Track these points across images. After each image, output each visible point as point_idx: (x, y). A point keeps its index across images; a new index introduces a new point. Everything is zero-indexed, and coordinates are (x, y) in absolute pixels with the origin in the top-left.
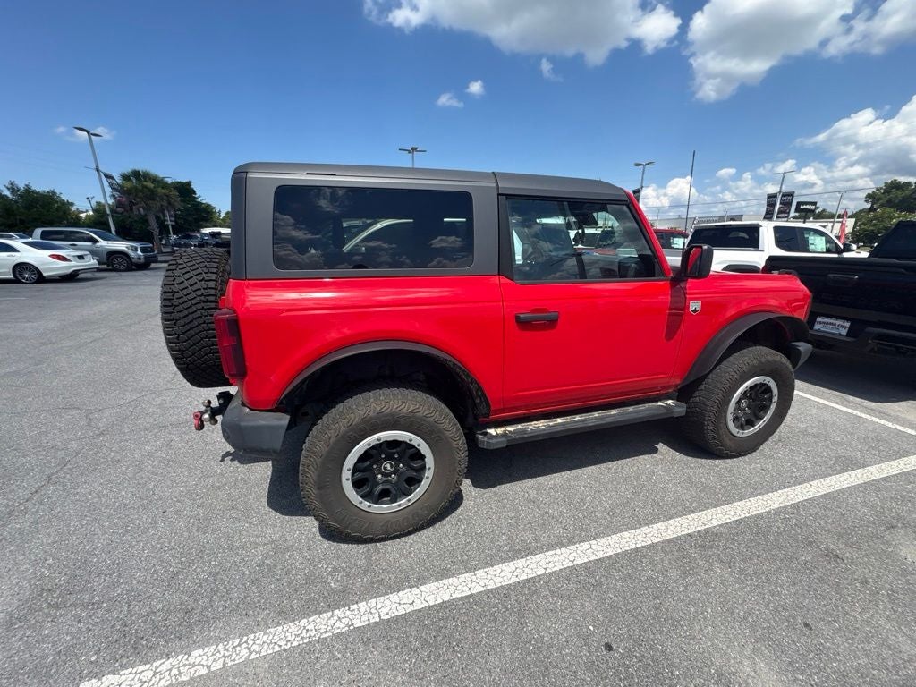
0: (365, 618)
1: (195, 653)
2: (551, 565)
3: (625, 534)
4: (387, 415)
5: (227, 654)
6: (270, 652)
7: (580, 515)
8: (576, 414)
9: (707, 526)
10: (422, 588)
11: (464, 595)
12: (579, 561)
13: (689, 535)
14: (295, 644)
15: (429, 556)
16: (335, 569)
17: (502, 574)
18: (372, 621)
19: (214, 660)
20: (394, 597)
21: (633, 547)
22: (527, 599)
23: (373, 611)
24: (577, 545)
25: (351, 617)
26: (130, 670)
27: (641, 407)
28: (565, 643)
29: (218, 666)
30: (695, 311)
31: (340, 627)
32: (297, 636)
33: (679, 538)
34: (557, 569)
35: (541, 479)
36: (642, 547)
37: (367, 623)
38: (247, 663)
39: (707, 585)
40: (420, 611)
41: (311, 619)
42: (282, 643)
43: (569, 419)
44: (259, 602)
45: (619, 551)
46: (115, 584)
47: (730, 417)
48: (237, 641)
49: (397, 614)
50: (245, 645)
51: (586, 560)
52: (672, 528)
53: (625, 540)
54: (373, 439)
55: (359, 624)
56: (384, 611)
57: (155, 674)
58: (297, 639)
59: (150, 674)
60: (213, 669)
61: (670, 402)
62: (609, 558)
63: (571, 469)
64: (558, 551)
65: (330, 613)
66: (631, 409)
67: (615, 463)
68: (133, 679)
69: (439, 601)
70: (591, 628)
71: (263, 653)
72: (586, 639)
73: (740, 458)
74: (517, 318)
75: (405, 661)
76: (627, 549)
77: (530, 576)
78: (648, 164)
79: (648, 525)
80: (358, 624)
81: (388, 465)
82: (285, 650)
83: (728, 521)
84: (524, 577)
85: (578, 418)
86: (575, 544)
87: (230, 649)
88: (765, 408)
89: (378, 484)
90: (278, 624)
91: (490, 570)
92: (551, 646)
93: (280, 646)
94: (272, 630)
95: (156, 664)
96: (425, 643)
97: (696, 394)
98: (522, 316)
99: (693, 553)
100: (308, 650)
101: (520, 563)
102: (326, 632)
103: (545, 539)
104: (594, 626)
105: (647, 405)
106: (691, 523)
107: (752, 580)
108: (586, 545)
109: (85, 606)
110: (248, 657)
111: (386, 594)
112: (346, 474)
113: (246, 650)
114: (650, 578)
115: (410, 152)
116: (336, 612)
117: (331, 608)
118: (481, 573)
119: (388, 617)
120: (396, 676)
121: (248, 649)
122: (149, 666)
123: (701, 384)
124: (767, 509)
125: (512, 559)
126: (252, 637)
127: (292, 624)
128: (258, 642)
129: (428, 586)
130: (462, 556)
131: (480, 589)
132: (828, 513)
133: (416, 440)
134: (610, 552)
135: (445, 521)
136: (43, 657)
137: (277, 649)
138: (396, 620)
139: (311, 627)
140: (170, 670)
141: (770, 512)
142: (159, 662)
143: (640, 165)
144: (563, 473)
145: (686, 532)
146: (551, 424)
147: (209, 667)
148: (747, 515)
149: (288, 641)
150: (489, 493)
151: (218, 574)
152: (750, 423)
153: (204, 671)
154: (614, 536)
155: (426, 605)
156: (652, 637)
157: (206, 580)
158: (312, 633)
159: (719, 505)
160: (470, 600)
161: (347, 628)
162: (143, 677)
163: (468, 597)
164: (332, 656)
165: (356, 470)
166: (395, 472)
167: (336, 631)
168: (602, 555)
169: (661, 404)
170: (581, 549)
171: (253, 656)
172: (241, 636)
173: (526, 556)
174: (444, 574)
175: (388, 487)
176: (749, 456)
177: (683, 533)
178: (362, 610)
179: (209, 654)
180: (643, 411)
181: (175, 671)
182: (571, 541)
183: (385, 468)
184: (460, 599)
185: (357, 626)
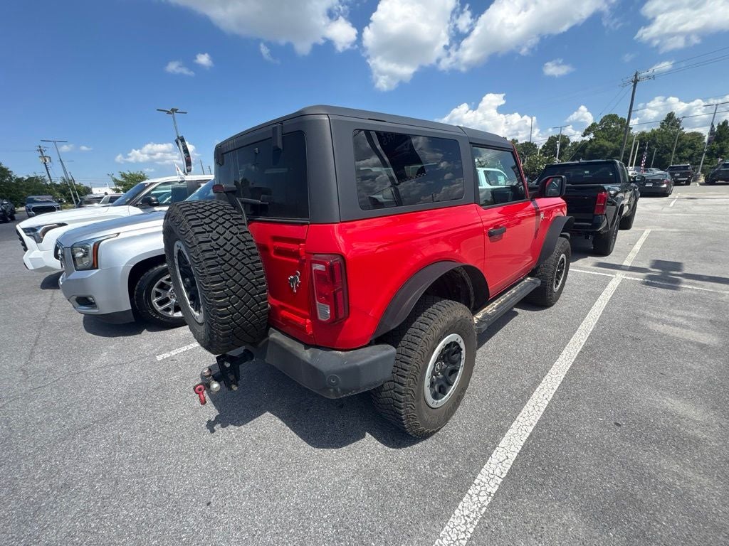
0: (492, 484)
2: (546, 396)
3: (557, 363)
9: (582, 345)
10: (500, 446)
11: (527, 436)
12: (556, 387)
13: (581, 352)
14: (471, 530)
16: (432, 465)
17: (531, 413)
18: (499, 483)
20: (492, 460)
22: (558, 421)
23: (492, 476)
24: (545, 379)
25: (483, 488)
30: (542, 218)
31: (485, 500)
32: (465, 524)
33: (579, 355)
34: (551, 396)
36: (571, 366)
37: (497, 486)
39: (614, 373)
40: (517, 460)
41: (460, 507)
42: (463, 536)
44: (406, 520)
45: (565, 373)
49: (507, 469)
51: (558, 385)
52: (571, 351)
53: (561, 366)
55: (494, 491)
56: (498, 473)
58: (468, 526)
61: (529, 279)
62: (565, 379)
64: (540, 387)
65: (467, 495)
69: (520, 447)
70: (600, 419)
72: (604, 425)
75: (546, 494)
76: (567, 370)
77: (545, 407)
79: (560, 354)
81: (438, 366)
82: (470, 539)
83: (586, 338)
84: (543, 410)
86: (543, 379)
88: (562, 272)
90: (443, 527)
91: (522, 415)
92: (597, 439)
93: (463, 539)
94: (443, 532)
96: (543, 476)
99: (592, 360)
100: (484, 528)
101: (531, 402)
102: (480, 509)
103: (527, 383)
106: (575, 345)
108: (548, 377)
111: (485, 461)
114: (592, 381)
115: (169, 113)
116: (470, 492)
117: (463, 491)
118: (520, 418)
119: (505, 475)
125: (525, 402)
127: (451, 519)
129: (502, 442)
130: (497, 414)
131: (531, 428)
132: (613, 320)
133: (459, 339)
134: (562, 376)
137: (463, 542)
138: (511, 473)
139: (466, 512)
141: (595, 327)
145: (578, 351)
148: (590, 332)
149: (464, 532)
151: (342, 522)
154: (554, 367)
155: (516, 454)
156: (625, 409)
158: (473, 516)
161: (490, 498)
163: (531, 436)
164: (505, 521)
167: (486, 503)
169: (527, 281)
170: (548, 380)
174: (502, 430)
178: (484, 480)
182: (539, 378)
183: (437, 369)
184: (528, 439)
185: (494, 492)
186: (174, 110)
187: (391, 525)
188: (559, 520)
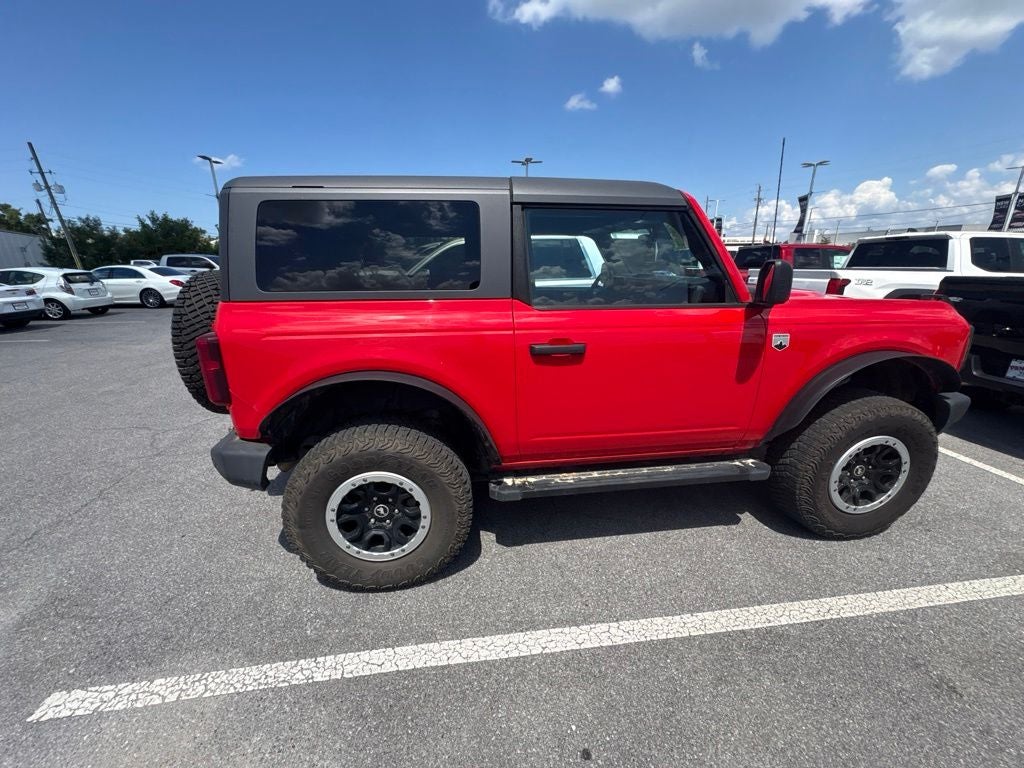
0: (327, 673)
1: (158, 682)
2: (553, 644)
3: (659, 620)
4: (371, 454)
5: (185, 687)
6: (224, 692)
7: (610, 590)
8: (619, 468)
9: (770, 625)
10: (397, 649)
11: (440, 664)
12: (588, 645)
13: (743, 632)
14: (250, 688)
15: (418, 614)
16: (317, 616)
17: (492, 647)
18: (333, 677)
19: (172, 692)
20: (365, 655)
21: (664, 637)
22: (509, 681)
23: (338, 667)
24: (593, 626)
25: (314, 669)
26: (97, 688)
27: (708, 466)
28: (535, 741)
29: (172, 698)
30: (780, 346)
31: (299, 678)
32: (255, 680)
33: (728, 634)
34: (558, 650)
35: (578, 542)
36: (674, 639)
37: (328, 678)
38: (199, 700)
39: (745, 698)
40: (386, 674)
41: (274, 666)
42: (238, 686)
43: (607, 474)
44: (233, 639)
45: (643, 639)
46: (117, 601)
47: (834, 486)
48: (198, 676)
49: (361, 673)
50: (204, 682)
51: (597, 645)
52: (723, 620)
53: (656, 627)
54: (358, 479)
56: (349, 668)
57: (117, 695)
58: (254, 684)
59: (112, 694)
60: (166, 701)
61: (750, 461)
62: (626, 646)
63: (619, 534)
64: (567, 630)
65: (295, 662)
66: (693, 466)
67: (676, 531)
68: (96, 698)
69: (411, 667)
70: (574, 728)
71: (217, 693)
72: (561, 741)
73: (852, 542)
74: (532, 348)
75: (351, 727)
76: (655, 638)
77: (522, 654)
78: (821, 164)
79: (691, 612)
80: (318, 678)
81: (381, 509)
82: (238, 693)
83: (805, 620)
84: (515, 654)
85: (620, 472)
86: (591, 623)
87: (189, 684)
88: (891, 479)
89: (370, 529)
90: (242, 666)
91: (480, 641)
92: (517, 741)
93: (235, 688)
94: (234, 670)
95: (120, 686)
96: (378, 711)
97: (788, 453)
98: (537, 347)
99: (740, 655)
100: (259, 697)
101: (517, 637)
102: (284, 681)
103: (557, 613)
104: (578, 727)
105: (716, 464)
106: (751, 617)
107: (811, 702)
108: (604, 627)
109: (84, 619)
110: (203, 694)
111: (359, 650)
112: (330, 516)
113: (203, 687)
114: (671, 679)
115: (523, 164)
116: (302, 662)
117: (298, 656)
118: (468, 642)
119: (350, 676)
120: (335, 742)
121: (206, 685)
122: (114, 686)
123: (794, 442)
124: (867, 612)
125: (510, 631)
126: (214, 673)
127: (254, 667)
128: (217, 680)
129: (403, 648)
130: (454, 620)
131: (460, 660)
132: (961, 629)
133: (407, 483)
134: (631, 639)
135: (450, 579)
136: (33, 663)
137: (232, 690)
138: (357, 680)
139: (270, 673)
140: (130, 694)
141: (870, 616)
142: (124, 685)
143: (810, 165)
144: (607, 538)
145: (740, 628)
146: (583, 477)
147: (164, 698)
148: (835, 617)
149: (244, 684)
150: (511, 552)
151: (207, 604)
152: (868, 496)
153: (158, 701)
154: (643, 621)
155: (395, 669)
156: (646, 752)
157: (194, 609)
158: (270, 680)
159: (798, 599)
160: (445, 672)
161: (305, 681)
162: (105, 697)
163: (443, 667)
164: (280, 709)
165: (340, 512)
166: (390, 517)
167: (294, 682)
168: (619, 641)
169: (737, 463)
170: (597, 630)
171: (207, 694)
172: (205, 671)
173: (527, 630)
174: (428, 637)
175: (380, 533)
176: (867, 539)
177: (735, 629)
178: (327, 664)
179: (169, 685)
180: (710, 470)
181: (133, 697)
182: (587, 620)
183: (378, 512)
184: (434, 668)
185: (315, 680)
186: (528, 160)
187: (220, 634)
188: (316, 758)
